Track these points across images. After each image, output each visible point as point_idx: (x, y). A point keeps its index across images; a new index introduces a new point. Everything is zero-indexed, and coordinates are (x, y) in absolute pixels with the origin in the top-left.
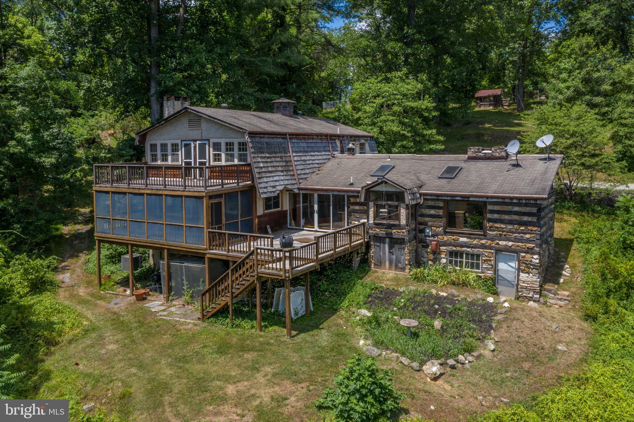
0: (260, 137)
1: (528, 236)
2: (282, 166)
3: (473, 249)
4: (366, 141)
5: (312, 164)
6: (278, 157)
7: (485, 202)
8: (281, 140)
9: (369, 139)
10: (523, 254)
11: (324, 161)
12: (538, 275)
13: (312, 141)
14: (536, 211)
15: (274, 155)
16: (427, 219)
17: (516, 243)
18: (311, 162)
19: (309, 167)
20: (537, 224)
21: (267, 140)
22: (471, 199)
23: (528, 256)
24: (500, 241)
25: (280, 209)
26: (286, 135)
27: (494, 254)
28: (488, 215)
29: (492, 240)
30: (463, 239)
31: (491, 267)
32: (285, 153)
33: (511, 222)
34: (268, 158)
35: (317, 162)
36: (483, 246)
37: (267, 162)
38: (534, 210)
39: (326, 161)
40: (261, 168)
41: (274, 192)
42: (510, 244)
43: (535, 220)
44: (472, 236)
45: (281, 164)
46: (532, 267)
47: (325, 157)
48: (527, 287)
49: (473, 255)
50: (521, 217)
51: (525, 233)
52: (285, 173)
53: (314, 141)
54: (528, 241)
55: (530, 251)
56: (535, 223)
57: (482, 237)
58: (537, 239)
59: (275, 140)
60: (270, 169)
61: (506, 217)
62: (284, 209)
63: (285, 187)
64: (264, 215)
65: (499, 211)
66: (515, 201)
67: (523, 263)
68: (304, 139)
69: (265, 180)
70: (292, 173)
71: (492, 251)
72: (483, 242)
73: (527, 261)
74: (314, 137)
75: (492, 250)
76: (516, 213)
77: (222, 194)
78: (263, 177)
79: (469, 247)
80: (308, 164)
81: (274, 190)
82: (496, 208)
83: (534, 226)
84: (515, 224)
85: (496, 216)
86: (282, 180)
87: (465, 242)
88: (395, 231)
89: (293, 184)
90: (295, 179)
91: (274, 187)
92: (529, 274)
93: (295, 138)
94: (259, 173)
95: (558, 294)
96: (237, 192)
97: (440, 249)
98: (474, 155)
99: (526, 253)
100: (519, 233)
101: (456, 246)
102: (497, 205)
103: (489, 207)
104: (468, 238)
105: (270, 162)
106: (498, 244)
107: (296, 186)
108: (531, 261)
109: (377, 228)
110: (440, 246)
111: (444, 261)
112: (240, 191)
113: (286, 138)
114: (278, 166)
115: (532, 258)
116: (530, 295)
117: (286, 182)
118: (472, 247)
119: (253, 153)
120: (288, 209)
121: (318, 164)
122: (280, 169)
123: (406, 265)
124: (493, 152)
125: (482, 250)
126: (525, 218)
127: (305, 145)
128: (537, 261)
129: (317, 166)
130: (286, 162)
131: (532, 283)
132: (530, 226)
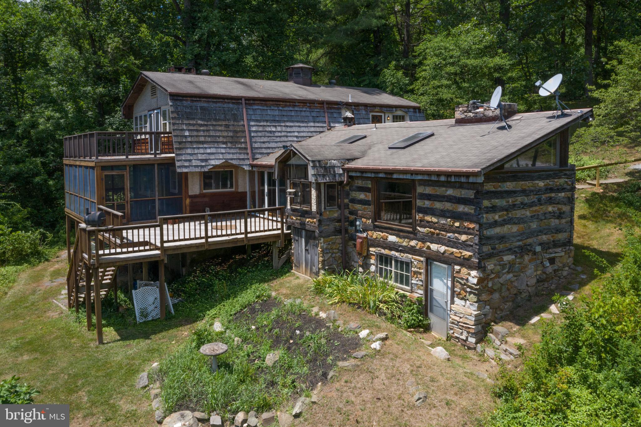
0: (192, 101)
1: (464, 238)
2: (223, 137)
3: (402, 254)
4: (406, 112)
5: (287, 136)
6: (221, 125)
7: (413, 181)
8: (231, 106)
9: (412, 110)
10: (457, 268)
11: (310, 134)
12: (476, 305)
13: (291, 109)
14: (473, 197)
15: (214, 123)
16: (358, 206)
17: (450, 249)
18: (283, 134)
19: (278, 139)
20: (475, 218)
21: (205, 105)
22: (395, 176)
23: (464, 271)
24: (431, 243)
25: (233, 190)
26: (241, 99)
27: (424, 263)
28: (418, 201)
29: (423, 241)
30: (392, 238)
31: (421, 283)
32: (235, 120)
33: (443, 214)
34: (201, 125)
35: (296, 134)
36: (413, 251)
37: (197, 131)
38: (470, 194)
39: (314, 134)
40: (186, 137)
41: (202, 167)
42: (443, 249)
43: (472, 211)
44: (401, 234)
45: (225, 134)
46: (468, 290)
47: (312, 129)
48: (458, 322)
49: (402, 263)
50: (454, 206)
51: (460, 233)
52: (229, 145)
53: (296, 109)
54: (464, 245)
55: (465, 263)
56: (473, 215)
57: (412, 236)
58: (476, 244)
59: (219, 105)
60: (202, 139)
61: (438, 205)
62: (240, 190)
63: (226, 161)
64: (202, 195)
65: (430, 195)
66: (443, 178)
67: (458, 282)
68: (278, 106)
69: (189, 151)
70: (243, 146)
71: (422, 259)
72: (413, 243)
73: (462, 279)
74: (297, 104)
75: (422, 256)
76: (450, 199)
77: (125, 166)
78: (187, 148)
79: (397, 251)
80: (277, 137)
81: (203, 164)
82: (428, 190)
83: (471, 222)
84: (448, 218)
85: (427, 203)
86: (222, 153)
87: (394, 243)
88: (307, 220)
89: (243, 159)
90: (248, 154)
91: (206, 160)
92: (466, 300)
93: (258, 104)
94: (180, 143)
95: (506, 342)
96: (153, 165)
97: (368, 251)
98: (463, 116)
99: (462, 265)
100: (454, 232)
101: (384, 248)
102: (429, 185)
103: (420, 190)
104: (398, 236)
105: (204, 131)
106: (429, 248)
107: (248, 162)
108: (467, 280)
109: (294, 216)
110: (369, 246)
111: (373, 268)
112: (158, 164)
113: (241, 103)
114: (219, 137)
115: (469, 274)
116: (463, 337)
117: (231, 156)
118: (401, 251)
119: (173, 118)
120: (248, 190)
121: (297, 137)
122: (221, 139)
123: (319, 269)
124: (485, 110)
125: (410, 256)
126: (461, 208)
127: (277, 113)
128: (475, 281)
129: (295, 139)
130: (235, 132)
131: (465, 316)
132: (466, 220)
